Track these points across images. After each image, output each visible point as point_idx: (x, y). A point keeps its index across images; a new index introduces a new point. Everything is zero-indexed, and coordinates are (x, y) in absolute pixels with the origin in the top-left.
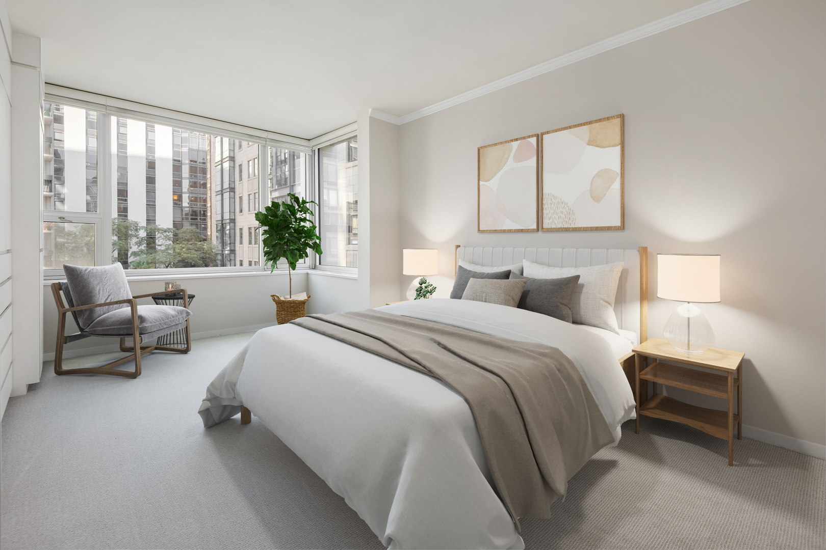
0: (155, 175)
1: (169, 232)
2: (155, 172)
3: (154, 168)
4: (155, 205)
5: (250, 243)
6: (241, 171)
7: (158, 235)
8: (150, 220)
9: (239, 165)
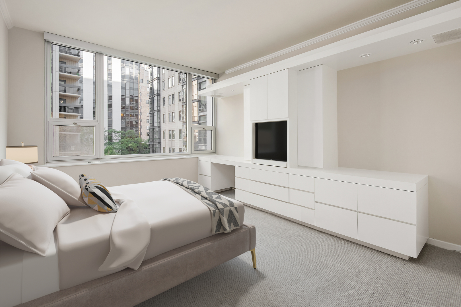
0: (112, 103)
1: (120, 133)
2: (112, 102)
3: (112, 100)
4: (112, 119)
5: (170, 138)
6: (164, 101)
7: (114, 134)
8: (110, 127)
9: (163, 98)
